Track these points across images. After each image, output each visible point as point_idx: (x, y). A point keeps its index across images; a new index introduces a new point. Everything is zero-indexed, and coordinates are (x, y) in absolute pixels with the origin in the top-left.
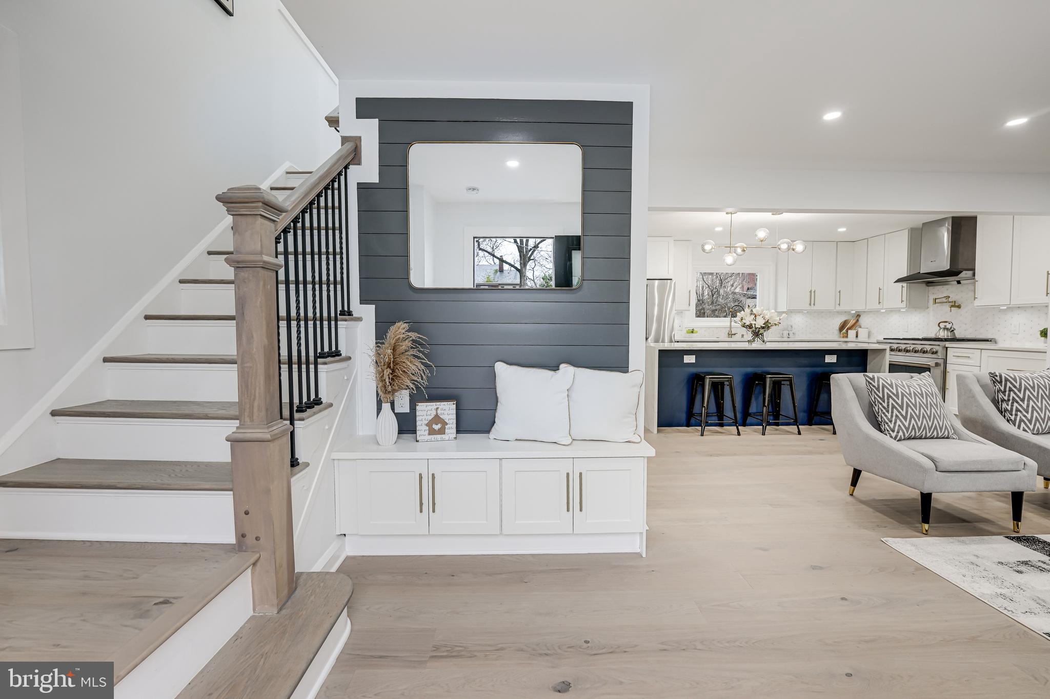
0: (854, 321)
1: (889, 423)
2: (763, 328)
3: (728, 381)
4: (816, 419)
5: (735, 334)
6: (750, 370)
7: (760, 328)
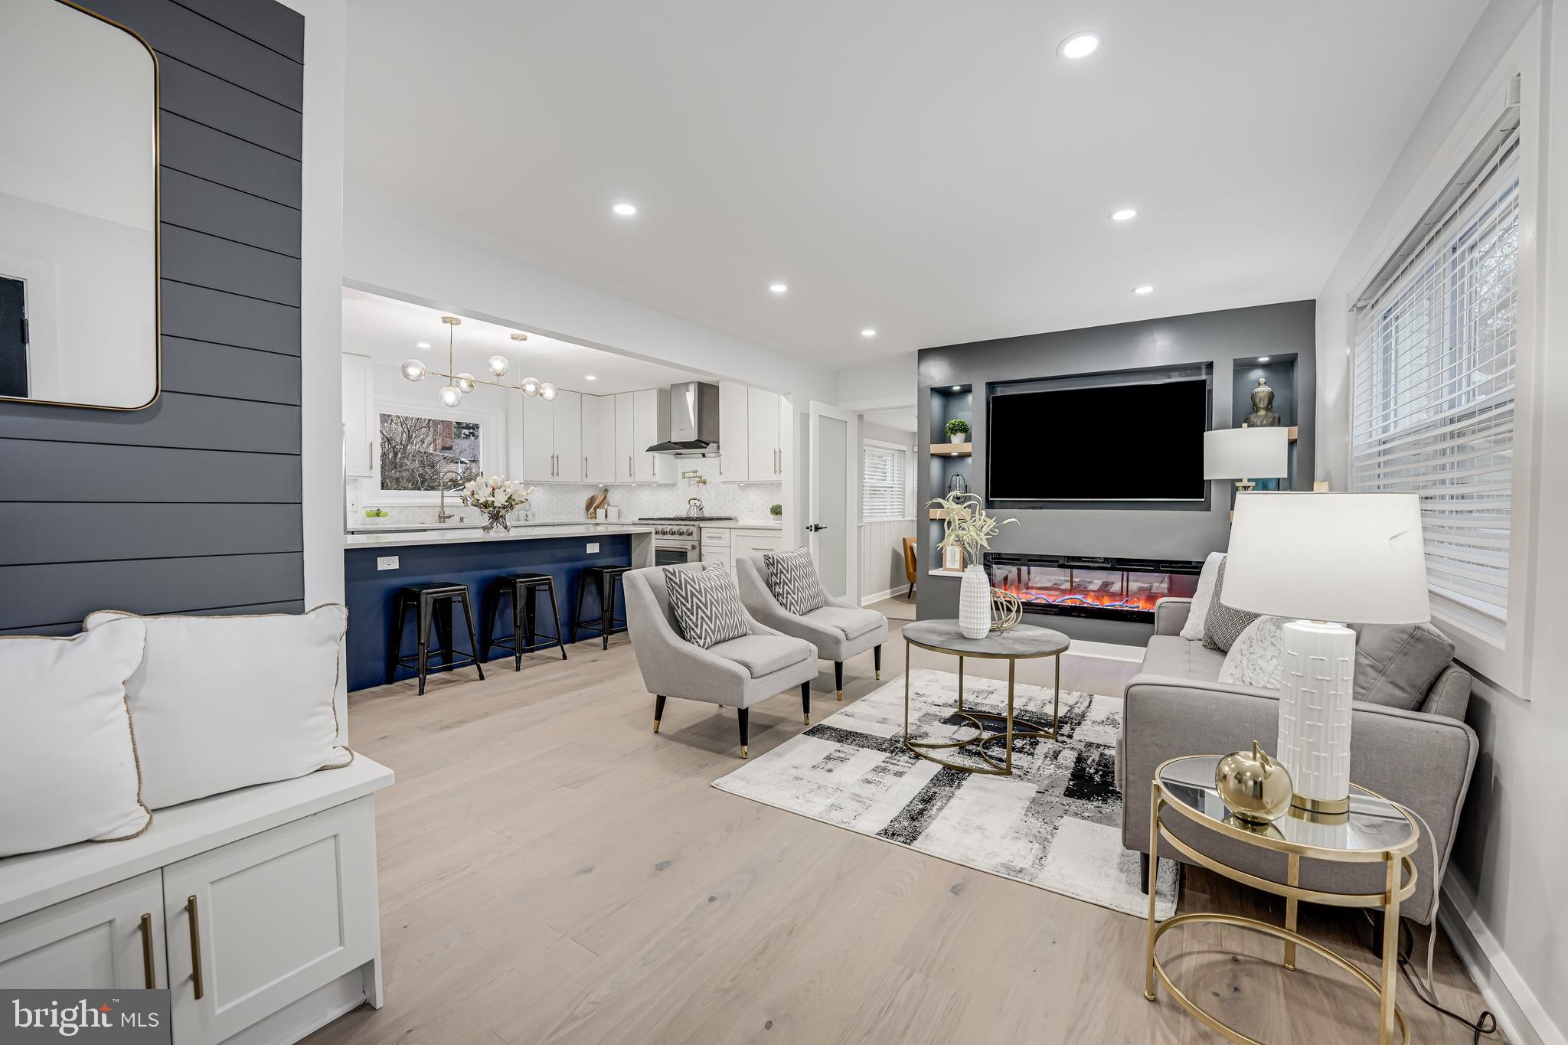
0: (602, 497)
1: (696, 629)
2: (504, 507)
3: (460, 595)
4: (580, 632)
5: (449, 517)
6: (489, 573)
7: (499, 508)
